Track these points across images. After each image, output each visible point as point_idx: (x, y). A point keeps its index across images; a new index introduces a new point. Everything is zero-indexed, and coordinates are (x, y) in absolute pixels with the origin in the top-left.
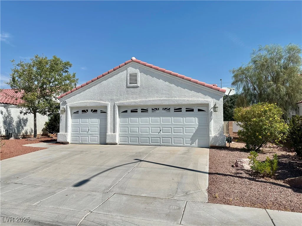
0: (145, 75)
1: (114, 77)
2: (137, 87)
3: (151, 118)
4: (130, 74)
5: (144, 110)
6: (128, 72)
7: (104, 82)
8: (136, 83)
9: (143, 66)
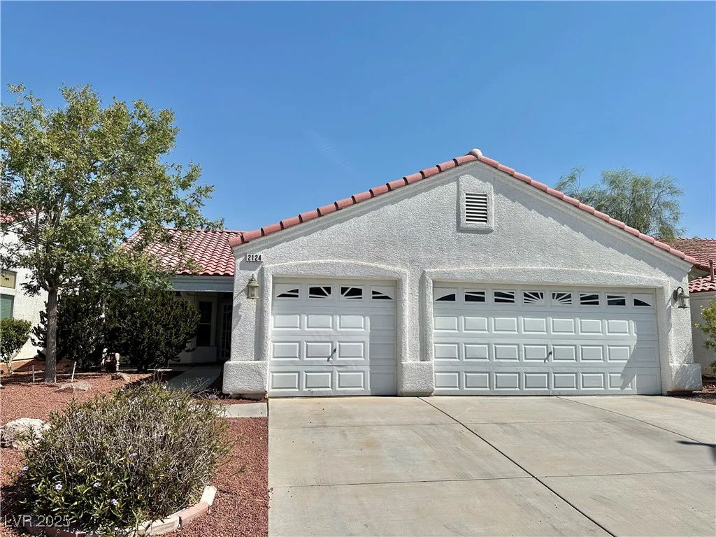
0: (510, 201)
1: (420, 197)
2: (488, 231)
3: (522, 319)
4: (466, 194)
5: (503, 297)
6: (462, 188)
7: (390, 208)
8: (486, 221)
9: (504, 175)
